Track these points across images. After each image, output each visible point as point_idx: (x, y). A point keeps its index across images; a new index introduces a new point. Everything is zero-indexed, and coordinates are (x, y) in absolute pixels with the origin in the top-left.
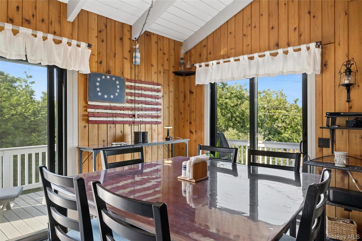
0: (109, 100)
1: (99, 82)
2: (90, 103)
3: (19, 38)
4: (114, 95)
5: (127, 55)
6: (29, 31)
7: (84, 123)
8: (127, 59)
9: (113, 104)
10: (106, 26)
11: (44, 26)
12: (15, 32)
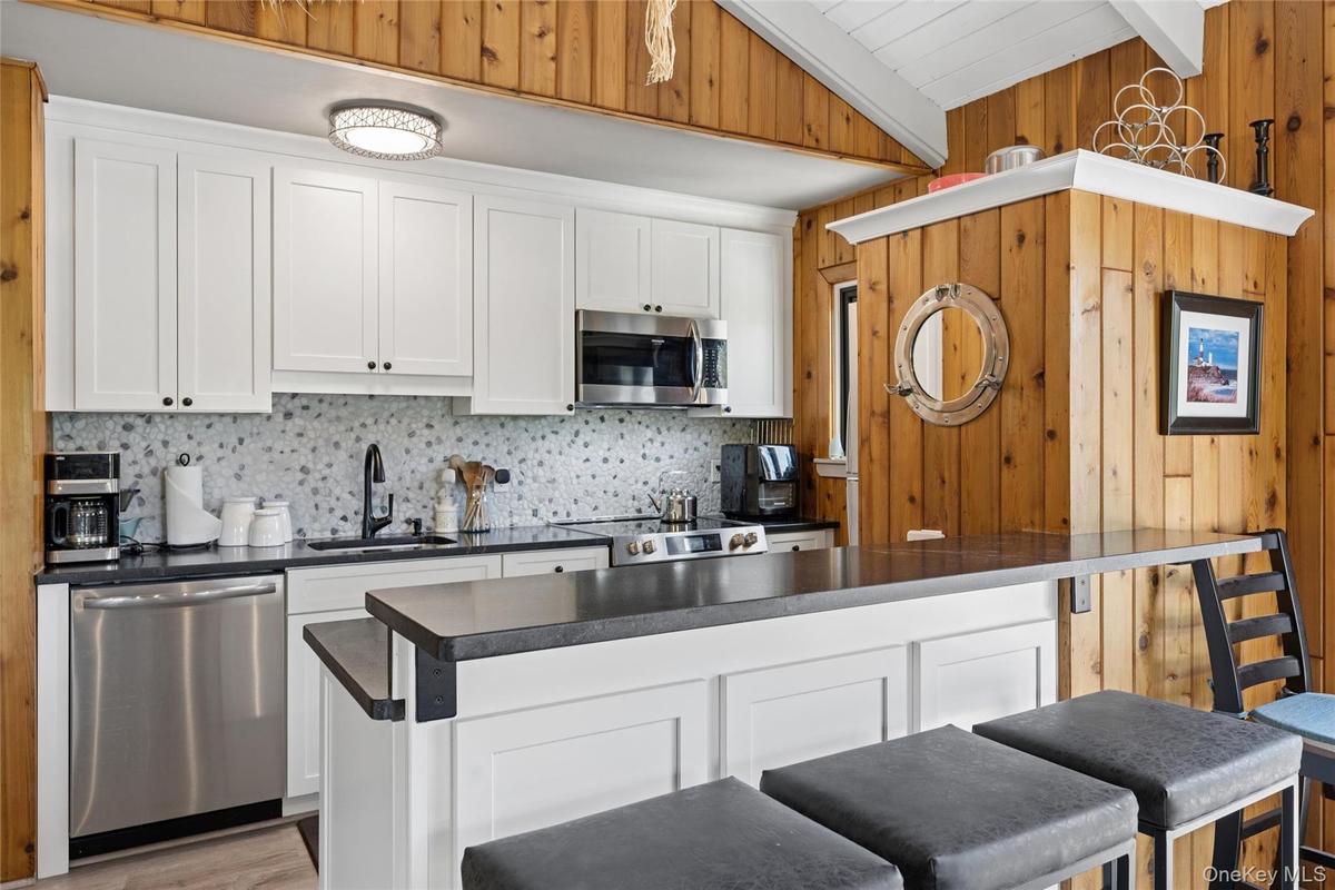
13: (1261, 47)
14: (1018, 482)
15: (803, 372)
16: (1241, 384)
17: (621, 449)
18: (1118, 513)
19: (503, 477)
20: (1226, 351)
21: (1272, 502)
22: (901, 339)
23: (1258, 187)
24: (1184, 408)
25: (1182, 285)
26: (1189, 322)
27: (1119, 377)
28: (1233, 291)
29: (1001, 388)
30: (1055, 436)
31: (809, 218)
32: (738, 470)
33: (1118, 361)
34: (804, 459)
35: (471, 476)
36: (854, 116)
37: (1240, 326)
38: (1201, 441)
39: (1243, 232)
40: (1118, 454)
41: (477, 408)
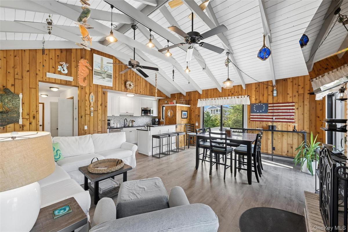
0: (259, 112)
1: (255, 107)
2: (251, 114)
3: (229, 100)
4: (262, 110)
5: (270, 93)
6: (230, 97)
7: (249, 121)
8: (270, 95)
9: (261, 114)
10: (259, 86)
11: (236, 94)
12: (228, 98)
13: (189, 95)
14: (174, 121)
15: (159, 113)
16: (186, 116)
17: (144, 119)
18: (179, 123)
19: (134, 121)
20: (185, 114)
21: (188, 122)
22: (168, 113)
23: (188, 105)
24: (183, 117)
25: (183, 110)
26: (183, 112)
27: (179, 116)
28: (186, 110)
29: (173, 116)
30: (176, 119)
31: (159, 100)
32: (154, 121)
33: (179, 114)
34: (159, 120)
35: (133, 121)
36: (164, 94)
37: (186, 112)
38: (184, 119)
39: (187, 107)
40: (179, 119)
41: (134, 116)
